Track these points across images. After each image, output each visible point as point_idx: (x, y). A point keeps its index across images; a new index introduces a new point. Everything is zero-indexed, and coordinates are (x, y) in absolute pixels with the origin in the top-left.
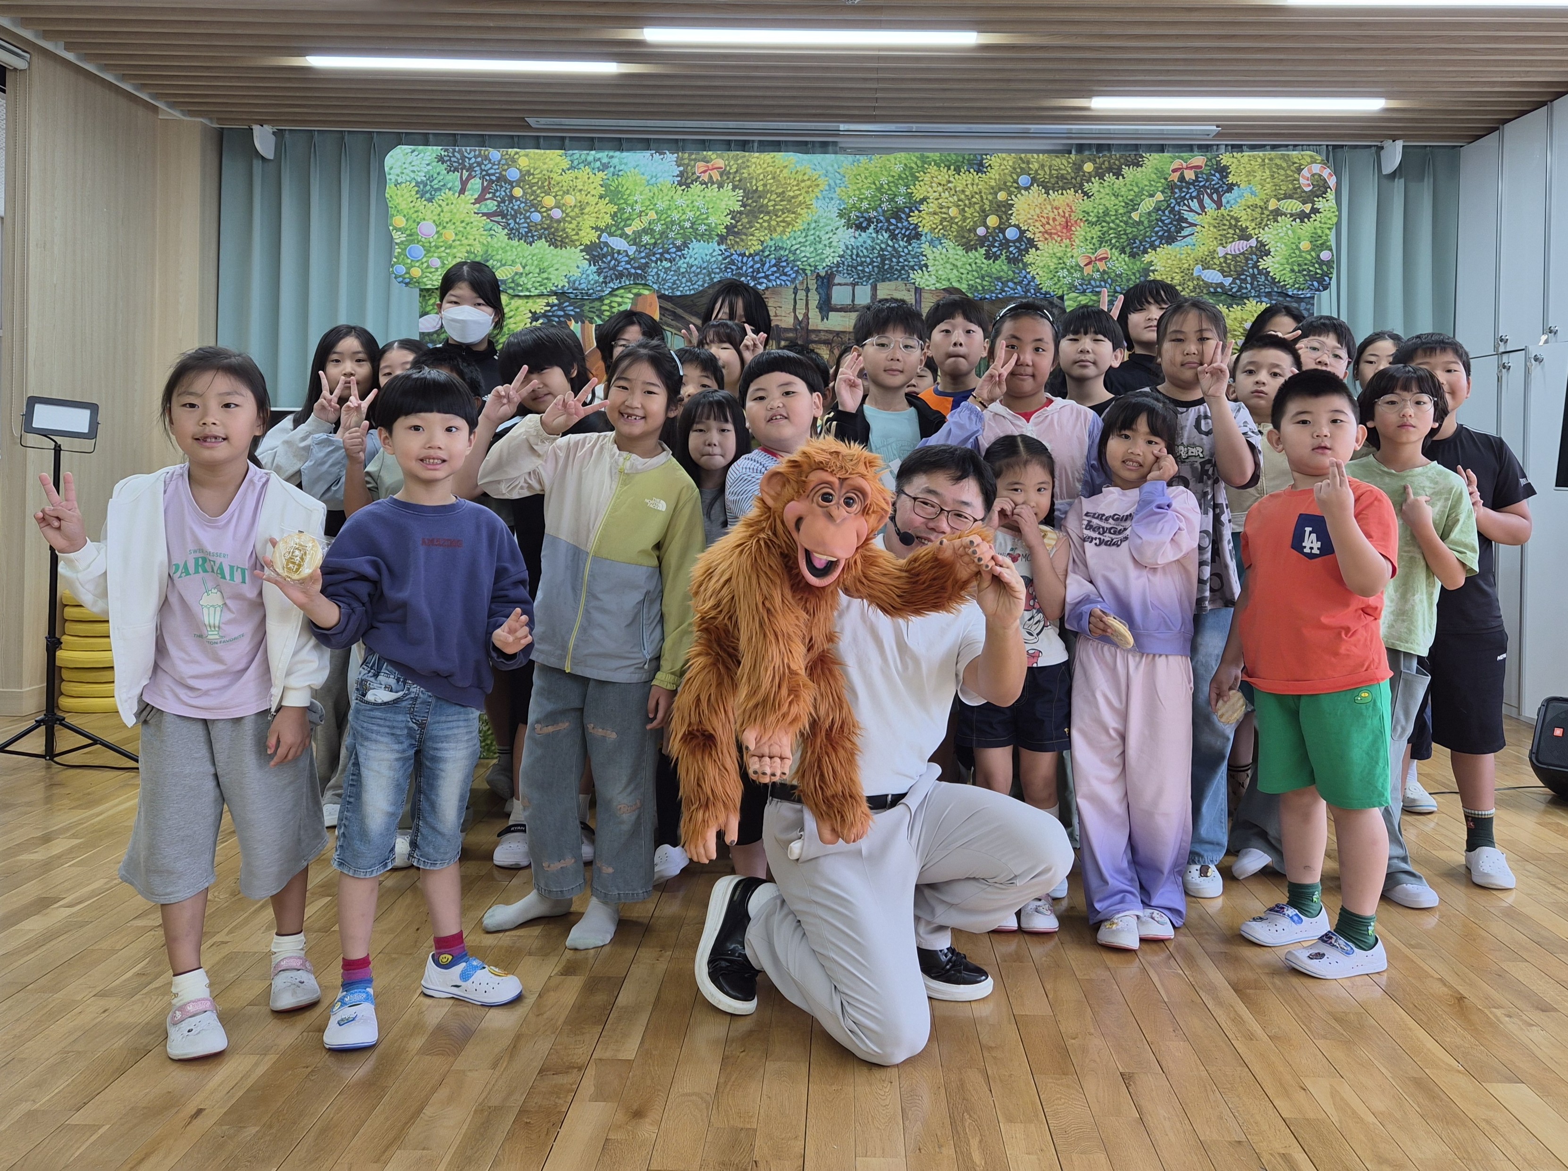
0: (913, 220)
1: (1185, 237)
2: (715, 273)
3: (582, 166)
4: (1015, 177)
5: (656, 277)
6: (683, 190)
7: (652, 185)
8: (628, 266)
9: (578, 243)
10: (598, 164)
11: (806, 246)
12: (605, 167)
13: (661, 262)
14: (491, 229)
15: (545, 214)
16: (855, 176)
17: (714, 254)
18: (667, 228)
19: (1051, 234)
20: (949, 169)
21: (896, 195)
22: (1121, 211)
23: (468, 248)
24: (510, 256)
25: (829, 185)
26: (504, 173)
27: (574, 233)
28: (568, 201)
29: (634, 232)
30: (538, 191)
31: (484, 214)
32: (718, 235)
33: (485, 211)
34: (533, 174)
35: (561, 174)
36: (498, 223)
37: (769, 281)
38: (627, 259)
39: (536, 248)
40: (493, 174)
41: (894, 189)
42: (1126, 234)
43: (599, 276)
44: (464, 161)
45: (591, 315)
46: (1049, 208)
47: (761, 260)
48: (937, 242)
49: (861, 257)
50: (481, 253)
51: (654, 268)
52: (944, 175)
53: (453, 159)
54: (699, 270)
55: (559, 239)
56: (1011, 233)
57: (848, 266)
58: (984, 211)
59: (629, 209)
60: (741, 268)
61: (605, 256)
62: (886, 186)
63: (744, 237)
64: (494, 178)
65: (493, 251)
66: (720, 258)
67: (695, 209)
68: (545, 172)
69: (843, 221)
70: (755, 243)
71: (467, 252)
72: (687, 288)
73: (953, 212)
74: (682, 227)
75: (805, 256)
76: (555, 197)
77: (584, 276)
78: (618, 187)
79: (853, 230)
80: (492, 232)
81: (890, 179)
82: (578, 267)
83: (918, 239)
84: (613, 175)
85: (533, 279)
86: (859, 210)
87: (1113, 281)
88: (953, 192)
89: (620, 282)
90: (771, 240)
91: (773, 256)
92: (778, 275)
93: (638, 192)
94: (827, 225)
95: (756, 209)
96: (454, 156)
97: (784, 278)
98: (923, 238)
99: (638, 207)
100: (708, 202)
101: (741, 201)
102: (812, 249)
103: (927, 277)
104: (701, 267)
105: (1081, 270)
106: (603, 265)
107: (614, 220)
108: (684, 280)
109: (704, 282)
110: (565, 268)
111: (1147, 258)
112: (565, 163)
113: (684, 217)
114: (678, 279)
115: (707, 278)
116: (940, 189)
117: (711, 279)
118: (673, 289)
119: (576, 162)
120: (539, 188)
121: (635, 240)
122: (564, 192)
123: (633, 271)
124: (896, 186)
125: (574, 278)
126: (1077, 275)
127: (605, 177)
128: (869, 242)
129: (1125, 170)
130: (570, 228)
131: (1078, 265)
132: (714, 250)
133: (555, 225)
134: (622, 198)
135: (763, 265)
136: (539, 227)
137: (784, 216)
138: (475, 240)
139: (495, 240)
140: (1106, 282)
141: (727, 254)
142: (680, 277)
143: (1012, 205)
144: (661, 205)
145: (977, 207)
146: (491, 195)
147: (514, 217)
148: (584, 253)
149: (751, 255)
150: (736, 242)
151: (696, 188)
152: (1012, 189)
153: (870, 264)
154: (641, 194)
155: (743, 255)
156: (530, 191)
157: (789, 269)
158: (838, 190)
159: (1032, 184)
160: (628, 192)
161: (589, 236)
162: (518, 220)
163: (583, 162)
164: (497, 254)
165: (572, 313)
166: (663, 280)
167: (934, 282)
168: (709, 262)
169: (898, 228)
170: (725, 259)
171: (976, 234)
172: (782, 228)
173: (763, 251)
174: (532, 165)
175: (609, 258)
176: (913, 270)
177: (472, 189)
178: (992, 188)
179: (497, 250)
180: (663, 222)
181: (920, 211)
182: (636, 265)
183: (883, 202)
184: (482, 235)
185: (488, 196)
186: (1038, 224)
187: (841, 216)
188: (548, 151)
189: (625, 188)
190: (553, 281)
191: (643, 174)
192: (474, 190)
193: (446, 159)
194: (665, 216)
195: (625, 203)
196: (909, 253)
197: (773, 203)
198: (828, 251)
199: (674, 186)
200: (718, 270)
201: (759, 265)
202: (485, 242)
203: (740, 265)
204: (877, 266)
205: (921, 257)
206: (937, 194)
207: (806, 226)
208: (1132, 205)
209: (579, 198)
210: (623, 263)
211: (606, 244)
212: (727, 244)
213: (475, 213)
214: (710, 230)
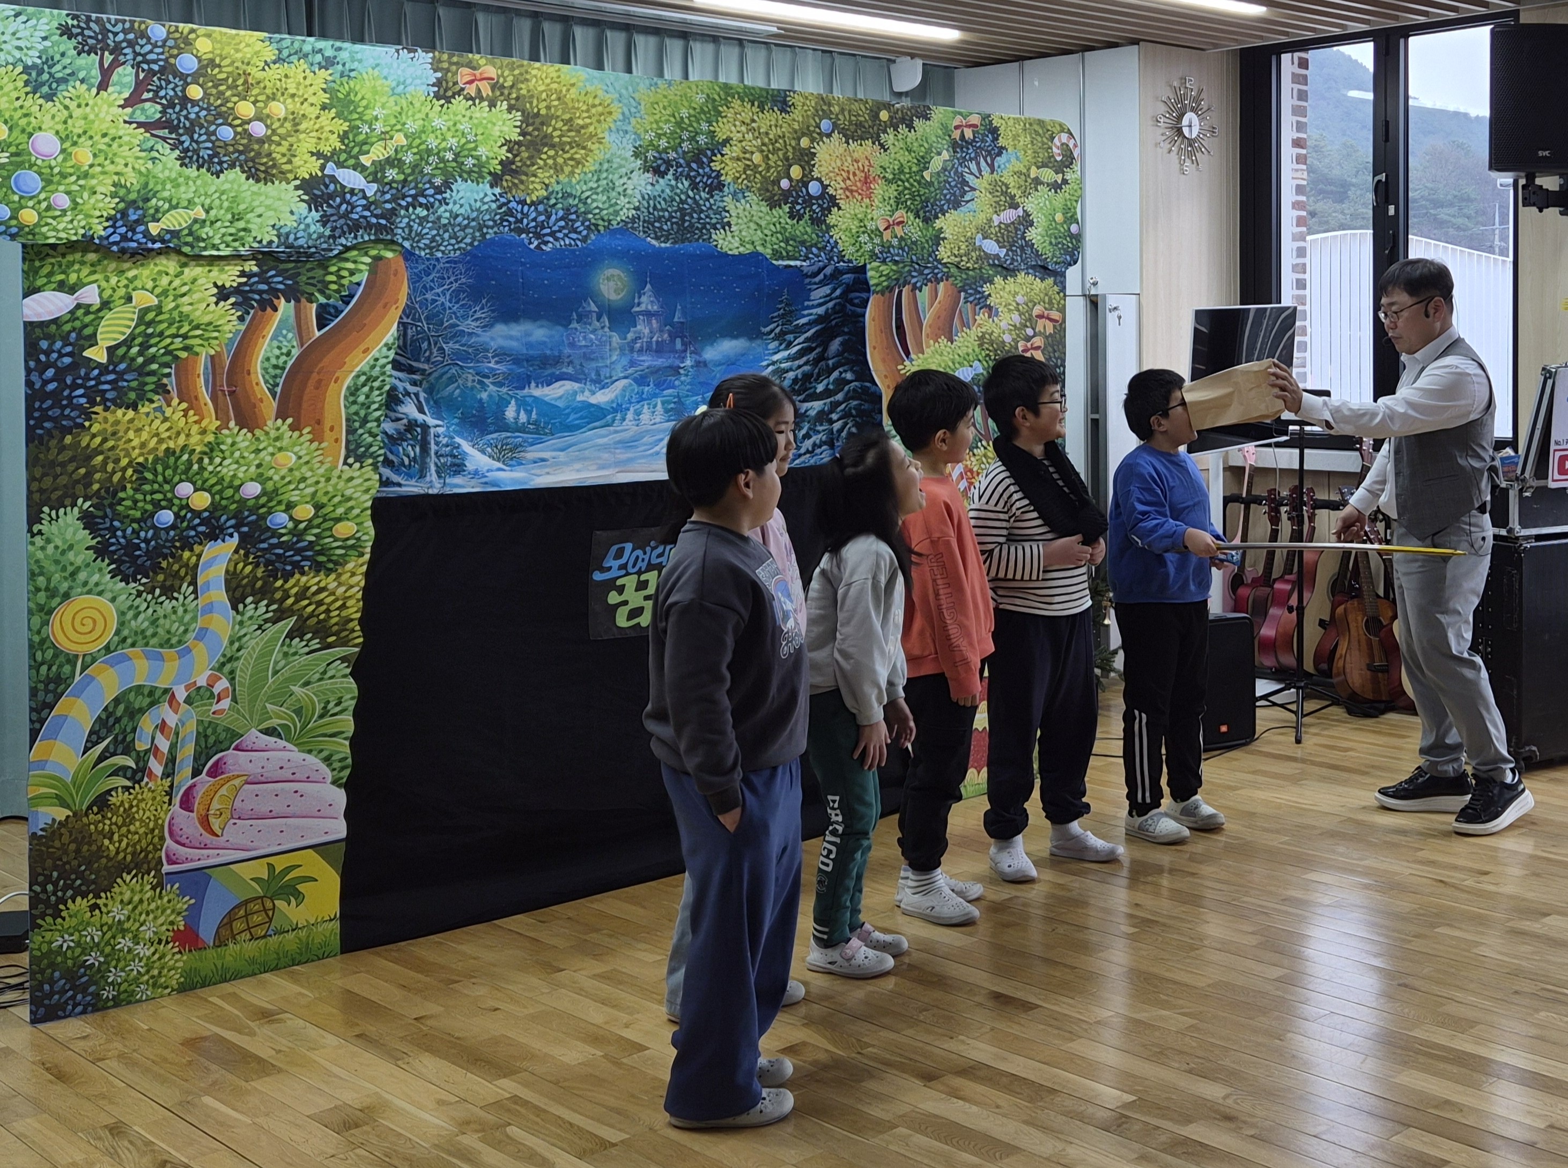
0: (716, 166)
1: (968, 202)
2: (488, 227)
3: (294, 59)
4: (818, 120)
5: (407, 230)
6: (442, 106)
7: (399, 95)
8: (367, 213)
9: (291, 176)
10: (318, 58)
11: (597, 194)
12: (329, 63)
13: (415, 208)
14: (152, 149)
15: (239, 129)
16: (652, 104)
17: (486, 200)
18: (422, 159)
19: (851, 191)
20: (753, 105)
21: (697, 133)
22: (914, 169)
23: (116, 178)
24: (185, 193)
25: (623, 114)
26: (172, 61)
27: (285, 160)
28: (275, 111)
29: (374, 162)
30: (228, 93)
31: (140, 125)
32: (490, 173)
33: (142, 119)
34: (219, 66)
35: (264, 69)
36: (164, 139)
37: (557, 239)
38: (364, 202)
39: (226, 181)
40: (155, 62)
41: (695, 125)
42: (919, 195)
43: (324, 226)
44: (105, 37)
45: (310, 289)
46: (849, 159)
47: (546, 210)
48: (740, 195)
49: (658, 211)
50: (137, 187)
51: (403, 217)
52: (748, 112)
53: (87, 32)
54: (466, 222)
55: (263, 168)
56: (814, 188)
57: (644, 221)
58: (787, 159)
59: (366, 129)
60: (521, 221)
61: (331, 196)
62: (686, 121)
63: (524, 178)
64: (156, 67)
65: (156, 183)
66: (494, 206)
67: (459, 134)
68: (238, 64)
69: (639, 162)
70: (538, 187)
71: (114, 185)
72: (450, 248)
73: (757, 158)
74: (442, 160)
75: (597, 207)
76: (254, 103)
77: (302, 226)
78: (348, 94)
79: (650, 175)
80: (154, 154)
81: (692, 112)
82: (292, 213)
83: (721, 191)
84: (342, 76)
85: (223, 230)
86: (656, 149)
87: (910, 249)
88: (756, 134)
89: (356, 237)
90: (558, 183)
91: (560, 206)
92: (566, 231)
93: (379, 104)
94: (621, 166)
95: (538, 140)
96: (89, 28)
97: (574, 236)
98: (726, 189)
99: (379, 126)
100: (477, 126)
101: (520, 127)
102: (605, 198)
103: (730, 238)
104: (468, 218)
105: (881, 236)
106: (330, 211)
107: (342, 142)
108: (446, 236)
109: (474, 239)
110: (271, 213)
111: (938, 224)
112: (269, 53)
113: (443, 145)
114: (438, 234)
115: (477, 234)
116: (744, 129)
117: (483, 235)
118: (431, 248)
119: (285, 53)
120: (229, 88)
121: (376, 174)
122: (268, 97)
123: (374, 220)
124: (698, 122)
125: (287, 230)
126: (877, 241)
127: (329, 78)
128: (668, 191)
129: (916, 122)
130: (278, 152)
131: (877, 229)
132: (486, 195)
133: (256, 147)
134: (355, 111)
135: (549, 217)
136: (231, 149)
137: (572, 151)
138: (126, 165)
139: (160, 166)
140: (903, 250)
141: (503, 200)
142: (441, 232)
143: (814, 154)
144: (413, 125)
145: (780, 153)
146: (150, 95)
147: (190, 132)
148: (301, 192)
149: (533, 203)
150: (514, 184)
151: (459, 104)
152: (815, 135)
153: (668, 220)
154: (383, 107)
155: (523, 202)
156: (214, 91)
157: (578, 224)
158: (633, 121)
159: (833, 131)
160: (364, 103)
161: (308, 167)
162: (196, 136)
163: (296, 53)
164: (164, 189)
165: (281, 287)
166: (417, 235)
167: (737, 245)
168: (478, 210)
169: (699, 174)
170: (500, 207)
171: (779, 187)
172: (570, 168)
173: (548, 198)
174: (218, 52)
175: (338, 200)
176: (716, 229)
177: (119, 83)
178: (796, 132)
179: (164, 183)
180: (415, 150)
181: (722, 155)
182: (378, 212)
183: (683, 141)
184: (138, 158)
185: (146, 95)
186: (839, 179)
187: (636, 155)
188: (242, 32)
189: (359, 96)
190: (254, 234)
191: (386, 78)
192: (123, 85)
193: (75, 31)
194: (417, 141)
195: (360, 119)
196: (710, 208)
197: (558, 133)
198: (623, 201)
199: (429, 98)
200: (491, 223)
201: (542, 218)
202: (143, 169)
203: (519, 216)
204: (676, 223)
205: (724, 214)
206: (740, 135)
207: (597, 167)
208: (924, 163)
209: (290, 107)
210: (359, 209)
211: (333, 179)
212: (502, 187)
213: (125, 122)
214: (480, 165)
